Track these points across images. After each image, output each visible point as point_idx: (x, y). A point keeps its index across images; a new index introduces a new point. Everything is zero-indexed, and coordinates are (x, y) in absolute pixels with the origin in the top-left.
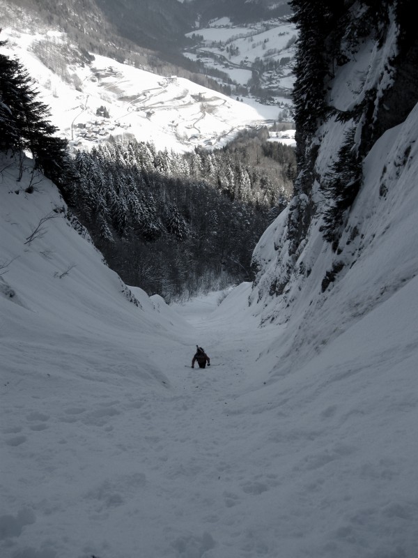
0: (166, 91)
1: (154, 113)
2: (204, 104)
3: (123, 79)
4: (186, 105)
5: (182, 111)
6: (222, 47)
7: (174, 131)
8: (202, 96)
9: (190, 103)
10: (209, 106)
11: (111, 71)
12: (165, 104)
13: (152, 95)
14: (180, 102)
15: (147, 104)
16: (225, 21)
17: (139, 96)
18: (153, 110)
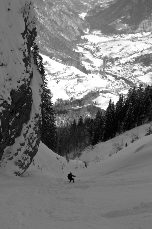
0: (65, 72)
1: (60, 81)
2: (79, 79)
3: (51, 66)
4: (72, 79)
5: (70, 81)
6: (95, 46)
7: (65, 89)
8: (79, 75)
9: (74, 78)
10: (80, 79)
11: (47, 62)
12: (64, 78)
13: (60, 74)
14: (70, 77)
15: (58, 77)
16: (99, 32)
17: (55, 73)
18: (60, 80)
